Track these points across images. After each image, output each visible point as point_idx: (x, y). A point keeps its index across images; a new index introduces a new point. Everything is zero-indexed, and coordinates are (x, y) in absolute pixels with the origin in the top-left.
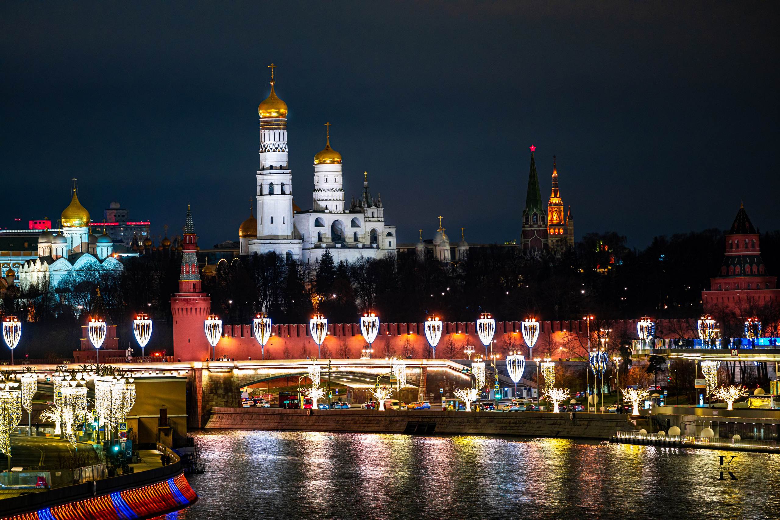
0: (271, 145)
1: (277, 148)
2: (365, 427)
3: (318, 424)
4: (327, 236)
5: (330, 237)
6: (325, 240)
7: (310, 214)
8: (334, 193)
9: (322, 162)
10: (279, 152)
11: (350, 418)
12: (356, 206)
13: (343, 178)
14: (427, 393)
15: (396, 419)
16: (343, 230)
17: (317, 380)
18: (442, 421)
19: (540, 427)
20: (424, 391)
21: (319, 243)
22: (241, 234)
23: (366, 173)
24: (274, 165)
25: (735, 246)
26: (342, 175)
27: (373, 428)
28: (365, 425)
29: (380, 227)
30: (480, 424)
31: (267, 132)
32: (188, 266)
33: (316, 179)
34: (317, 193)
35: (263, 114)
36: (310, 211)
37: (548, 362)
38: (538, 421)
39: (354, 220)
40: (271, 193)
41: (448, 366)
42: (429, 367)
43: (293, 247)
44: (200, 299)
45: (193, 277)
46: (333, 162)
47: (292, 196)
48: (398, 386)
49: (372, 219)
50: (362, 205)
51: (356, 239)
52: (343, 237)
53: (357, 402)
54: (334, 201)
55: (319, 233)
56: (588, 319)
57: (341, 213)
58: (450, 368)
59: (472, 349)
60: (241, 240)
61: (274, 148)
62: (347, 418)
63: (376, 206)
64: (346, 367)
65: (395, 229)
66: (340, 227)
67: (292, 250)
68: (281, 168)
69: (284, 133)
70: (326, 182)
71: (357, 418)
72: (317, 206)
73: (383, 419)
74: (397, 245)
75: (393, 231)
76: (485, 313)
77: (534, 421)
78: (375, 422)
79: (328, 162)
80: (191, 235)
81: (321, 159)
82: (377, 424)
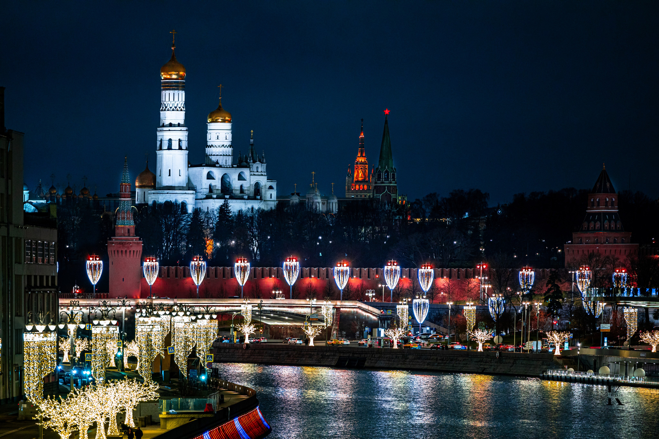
0: (171, 104)
1: (176, 107)
2: (298, 360)
3: (253, 357)
4: (217, 188)
5: (220, 188)
6: (215, 191)
7: (203, 167)
8: (224, 149)
9: (214, 120)
10: (178, 110)
11: (284, 352)
12: (242, 162)
13: (232, 136)
14: (340, 331)
15: (328, 354)
16: (231, 183)
17: (248, 317)
18: (372, 357)
19: (467, 364)
20: (337, 329)
21: (210, 194)
22: (137, 184)
23: (252, 131)
24: (173, 123)
25: (596, 204)
26: (232, 133)
27: (306, 361)
28: (298, 359)
29: (263, 181)
30: (408, 360)
31: (167, 92)
32: (124, 213)
33: (208, 136)
34: (209, 149)
35: (164, 76)
36: (203, 165)
37: (470, 305)
38: (464, 358)
39: (241, 174)
40: (170, 148)
41: (359, 308)
42: (343, 307)
43: (187, 197)
44: (133, 242)
45: (127, 222)
46: (224, 121)
47: (188, 151)
48: (325, 324)
49: (256, 173)
50: (248, 160)
51: (242, 190)
52: (231, 189)
53: (273, 338)
54: (225, 157)
55: (210, 185)
56: (481, 267)
57: (230, 167)
58: (360, 309)
59: (373, 292)
60: (137, 190)
61: (173, 107)
62: (281, 352)
63: (260, 161)
64: (270, 306)
65: (276, 183)
66: (228, 180)
67: (186, 200)
68: (179, 125)
69: (182, 94)
70: (218, 139)
71: (290, 353)
72: (209, 161)
73: (316, 353)
74: (277, 197)
75: (274, 184)
76: (391, 260)
77: (460, 359)
78: (308, 356)
79: (220, 120)
80: (127, 185)
81: (214, 118)
82: (310, 357)
